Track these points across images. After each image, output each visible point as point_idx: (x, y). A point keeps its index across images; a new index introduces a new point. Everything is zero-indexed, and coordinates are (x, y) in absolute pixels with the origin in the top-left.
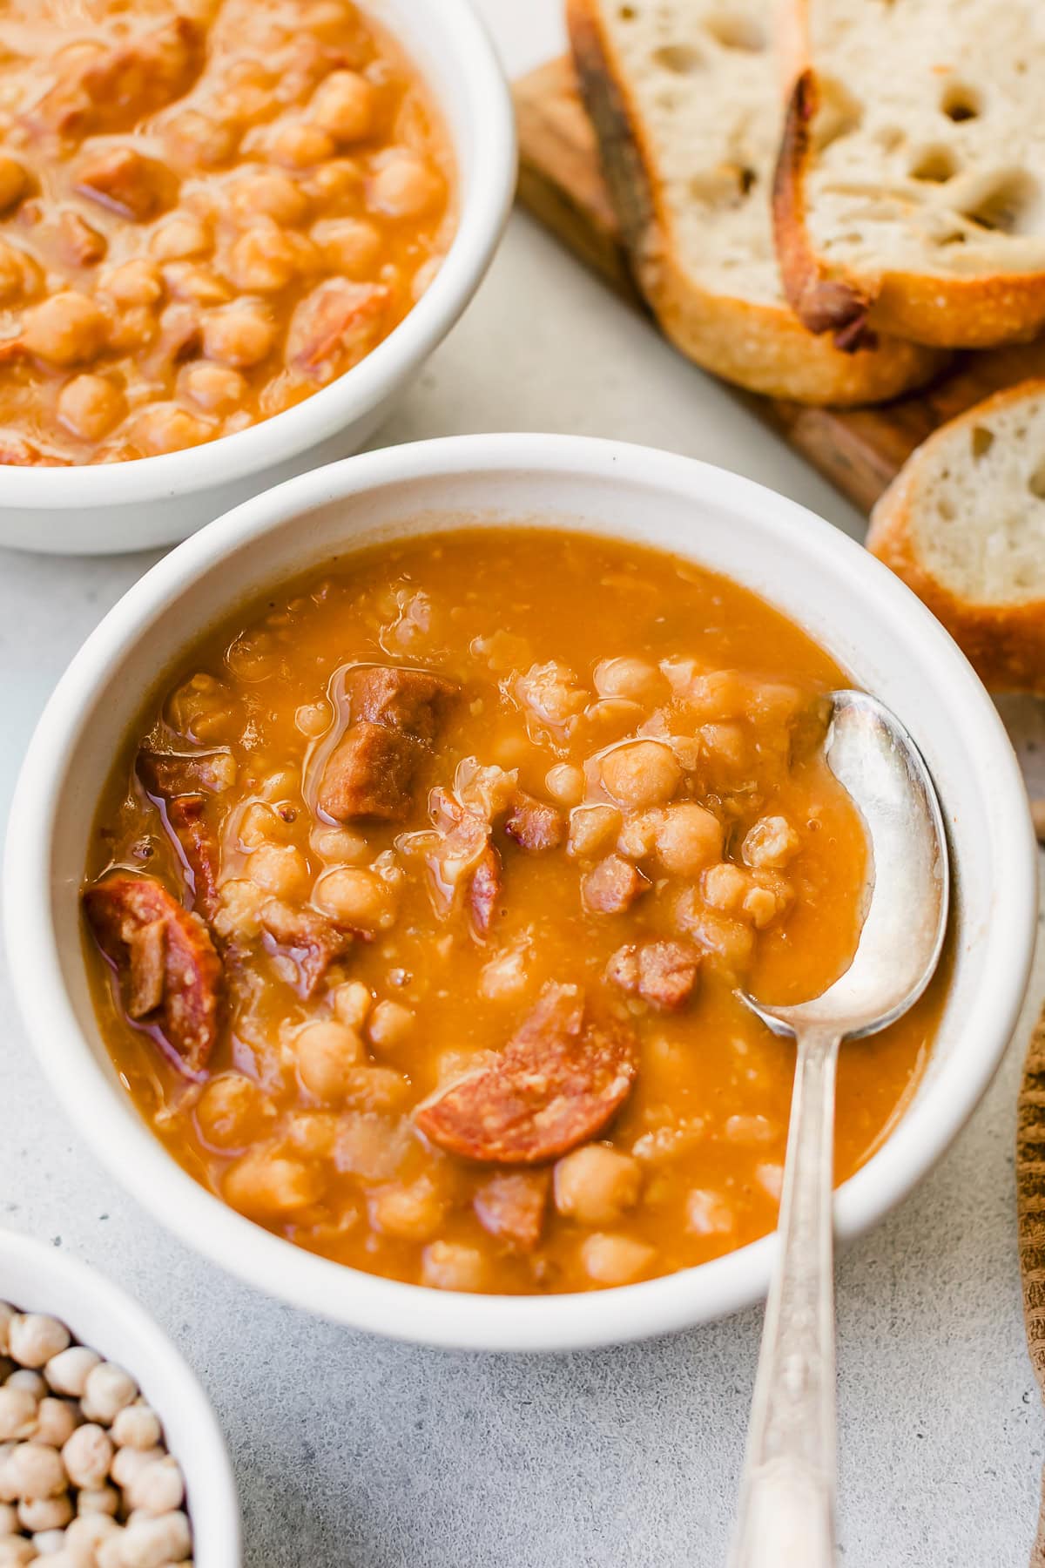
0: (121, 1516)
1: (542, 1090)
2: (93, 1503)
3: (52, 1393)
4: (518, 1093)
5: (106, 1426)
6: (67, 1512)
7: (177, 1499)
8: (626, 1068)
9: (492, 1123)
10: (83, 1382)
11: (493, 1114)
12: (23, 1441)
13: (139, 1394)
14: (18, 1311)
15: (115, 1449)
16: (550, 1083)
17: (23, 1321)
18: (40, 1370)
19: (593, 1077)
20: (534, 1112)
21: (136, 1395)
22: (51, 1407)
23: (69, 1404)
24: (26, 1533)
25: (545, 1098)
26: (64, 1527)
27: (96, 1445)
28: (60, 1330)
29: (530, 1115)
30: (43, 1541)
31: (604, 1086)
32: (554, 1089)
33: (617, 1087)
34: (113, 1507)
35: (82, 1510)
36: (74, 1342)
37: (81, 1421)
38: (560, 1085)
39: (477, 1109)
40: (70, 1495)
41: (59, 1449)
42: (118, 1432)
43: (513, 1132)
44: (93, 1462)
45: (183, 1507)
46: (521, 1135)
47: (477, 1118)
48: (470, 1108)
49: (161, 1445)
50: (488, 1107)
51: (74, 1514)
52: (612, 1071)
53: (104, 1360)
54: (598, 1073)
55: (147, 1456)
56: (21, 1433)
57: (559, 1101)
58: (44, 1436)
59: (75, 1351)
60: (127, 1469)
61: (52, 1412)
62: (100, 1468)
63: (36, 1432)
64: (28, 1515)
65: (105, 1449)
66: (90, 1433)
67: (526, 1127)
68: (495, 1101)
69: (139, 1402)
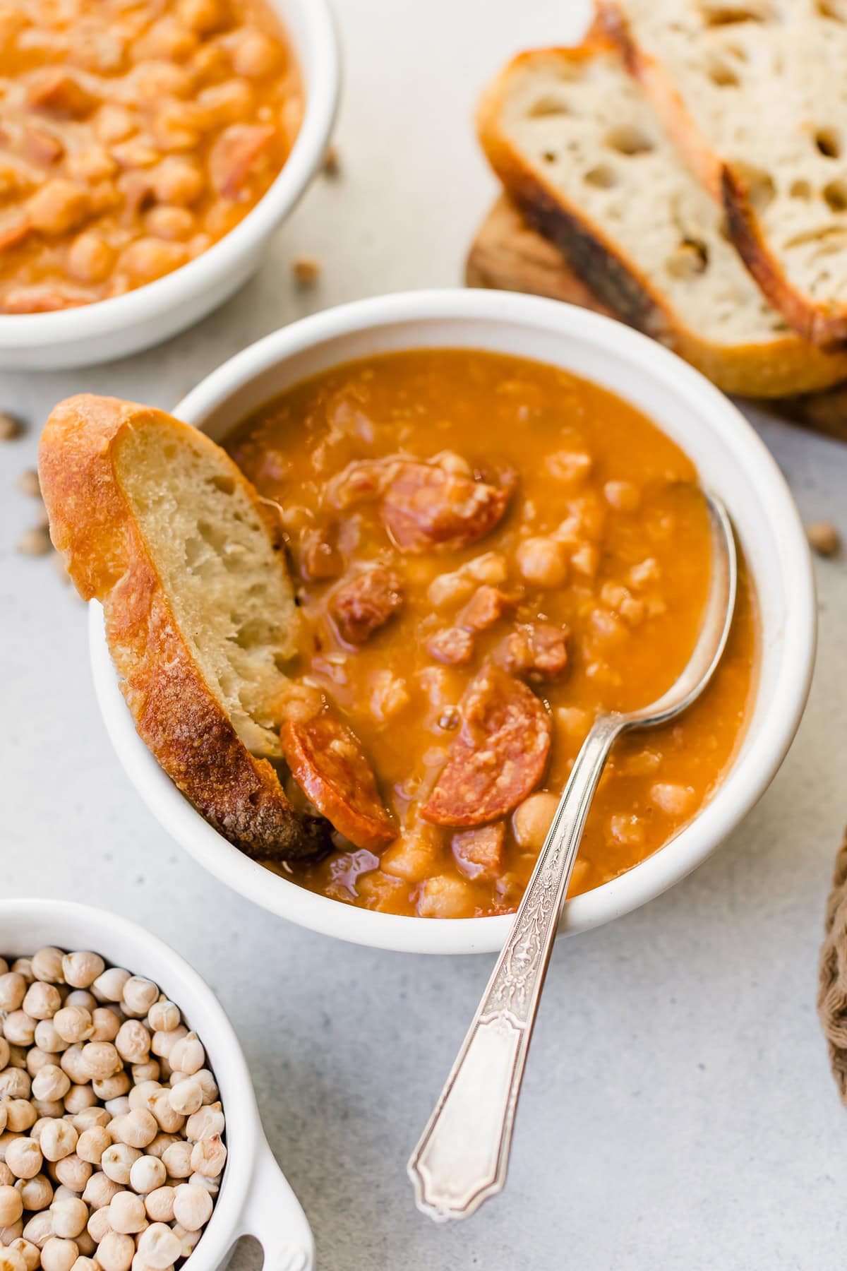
0: (163, 1079)
1: (494, 761)
2: (143, 1074)
3: (101, 1003)
4: (479, 769)
5: (141, 1018)
6: (127, 1084)
7: (201, 1061)
8: (541, 725)
9: (471, 797)
10: (121, 992)
11: (469, 791)
12: (86, 1042)
13: (161, 992)
14: (66, 952)
15: (152, 1033)
16: (497, 755)
17: (70, 958)
18: (88, 990)
19: (524, 740)
20: (495, 779)
21: (159, 994)
22: (100, 1014)
23: (113, 1008)
24: (100, 1103)
25: (499, 766)
26: (126, 1095)
27: (137, 1034)
28: (97, 959)
29: (493, 782)
30: (113, 1106)
31: (533, 743)
32: (502, 758)
33: (542, 740)
34: (157, 1074)
35: (136, 1080)
36: (108, 966)
37: (124, 1018)
38: (504, 754)
39: (457, 793)
40: (127, 1070)
41: (113, 1042)
42: (152, 1021)
43: (487, 799)
44: (138, 1045)
45: (207, 1065)
46: (493, 798)
47: (459, 797)
48: (452, 792)
49: (183, 1024)
50: (463, 788)
51: (132, 1084)
52: (533, 730)
53: (132, 975)
54: (526, 735)
55: (174, 1035)
56: (84, 1036)
57: (509, 765)
58: (100, 1036)
59: (110, 972)
60: (162, 1045)
61: (103, 1017)
62: (144, 1047)
63: (94, 1033)
64: (99, 1091)
65: (144, 1034)
66: (132, 1025)
67: (494, 791)
68: (468, 781)
69: (162, 997)
